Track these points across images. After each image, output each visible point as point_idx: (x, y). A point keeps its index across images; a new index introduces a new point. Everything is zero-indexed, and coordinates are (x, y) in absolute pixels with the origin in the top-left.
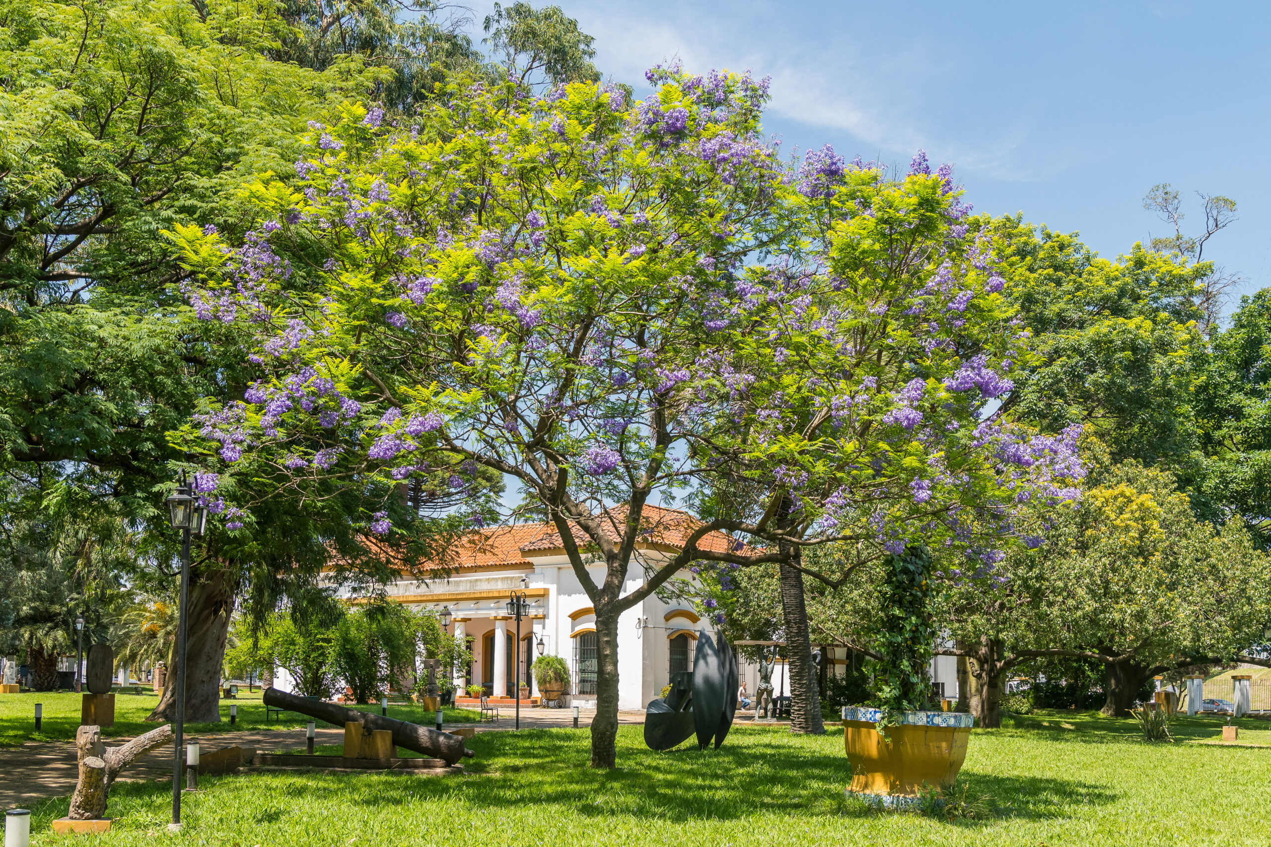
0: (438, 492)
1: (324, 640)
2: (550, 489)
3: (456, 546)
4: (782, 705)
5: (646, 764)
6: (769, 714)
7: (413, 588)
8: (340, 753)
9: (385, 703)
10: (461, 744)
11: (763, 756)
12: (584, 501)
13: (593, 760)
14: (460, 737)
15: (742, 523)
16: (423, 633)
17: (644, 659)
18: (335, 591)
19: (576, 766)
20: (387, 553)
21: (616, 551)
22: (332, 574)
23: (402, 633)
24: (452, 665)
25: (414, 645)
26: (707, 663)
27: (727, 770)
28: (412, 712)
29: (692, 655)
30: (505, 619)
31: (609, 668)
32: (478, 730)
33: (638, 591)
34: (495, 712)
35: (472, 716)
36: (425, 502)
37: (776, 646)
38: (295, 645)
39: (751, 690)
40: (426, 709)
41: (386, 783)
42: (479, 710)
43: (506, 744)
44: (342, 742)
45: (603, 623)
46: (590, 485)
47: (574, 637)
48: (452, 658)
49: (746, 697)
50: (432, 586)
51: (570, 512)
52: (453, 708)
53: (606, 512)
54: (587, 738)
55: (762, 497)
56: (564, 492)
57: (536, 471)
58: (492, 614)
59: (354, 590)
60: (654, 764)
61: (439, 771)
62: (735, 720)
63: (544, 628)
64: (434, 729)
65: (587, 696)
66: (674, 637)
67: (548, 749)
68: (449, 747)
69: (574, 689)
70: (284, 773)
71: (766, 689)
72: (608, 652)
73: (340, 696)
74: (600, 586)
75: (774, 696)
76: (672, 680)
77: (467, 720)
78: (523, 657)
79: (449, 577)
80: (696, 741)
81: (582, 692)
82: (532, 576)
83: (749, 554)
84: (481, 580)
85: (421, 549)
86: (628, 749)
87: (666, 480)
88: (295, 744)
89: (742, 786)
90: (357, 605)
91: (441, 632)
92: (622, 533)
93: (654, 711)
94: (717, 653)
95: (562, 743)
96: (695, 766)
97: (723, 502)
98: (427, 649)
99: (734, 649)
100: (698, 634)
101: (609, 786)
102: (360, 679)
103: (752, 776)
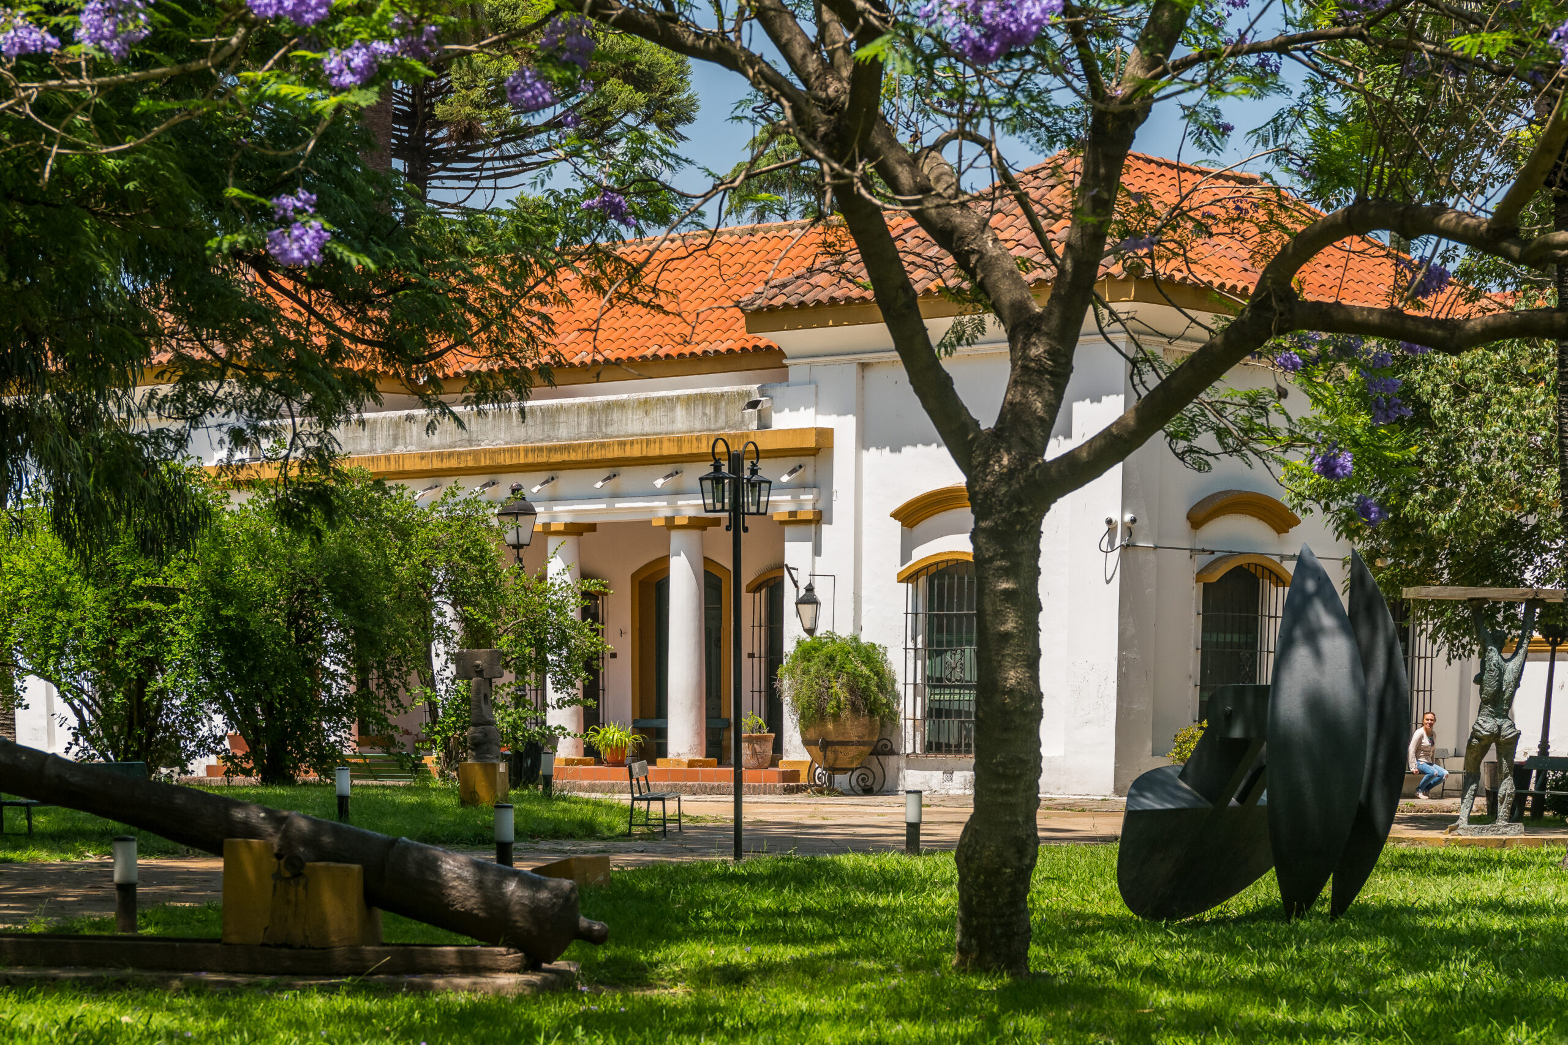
0: (485, 127)
1: (157, 594)
2: (829, 105)
3: (542, 299)
4: (1542, 784)
5: (1122, 960)
6: (1502, 810)
7: (416, 431)
8: (216, 930)
9: (344, 782)
10: (567, 905)
11: (1478, 938)
12: (939, 146)
13: (963, 950)
14: (566, 883)
15: (1442, 208)
16: (451, 568)
17: (1122, 647)
18: (181, 441)
19: (911, 968)
20: (330, 325)
21: (1037, 307)
22: (165, 389)
23: (388, 571)
24: (542, 666)
25: (425, 607)
26: (1317, 654)
27: (1371, 979)
28: (426, 808)
29: (1271, 632)
30: (697, 524)
31: (1013, 676)
32: (622, 861)
33: (1106, 433)
34: (671, 807)
35: (602, 818)
36: (446, 157)
37: (1532, 603)
38: (67, 607)
39: (1449, 739)
40: (468, 798)
41: (349, 1016)
42: (625, 799)
43: (706, 903)
44: (215, 896)
45: (993, 534)
46: (958, 95)
47: (909, 578)
48: (540, 645)
49: (1434, 761)
50: (474, 425)
51: (892, 182)
52: (548, 795)
53: (1008, 181)
54: (946, 883)
55: (1512, 123)
56: (874, 117)
57: (785, 49)
58: (661, 508)
59: (238, 438)
60: (1147, 962)
61: (507, 980)
62: (1397, 830)
63: (817, 551)
64: (489, 857)
65: (950, 759)
66: (1215, 577)
67: (829, 918)
68: (535, 911)
69: (910, 739)
70: (50, 986)
71: (1495, 736)
72: (1010, 626)
73: (212, 760)
74: (987, 421)
75: (1520, 757)
76: (1206, 710)
77: (588, 830)
78: (752, 639)
79: (522, 396)
80: (1276, 894)
81: (933, 747)
82: (778, 391)
83: (1461, 311)
84: (621, 405)
85: (436, 307)
86: (1070, 917)
87: (1198, 72)
88: (86, 902)
89: (1411, 1029)
90: (250, 484)
91: (506, 567)
92: (1060, 250)
93: (1150, 803)
94: (1350, 625)
95: (871, 899)
96: (1270, 968)
97: (1383, 140)
98: (465, 620)
99: (1402, 610)
100: (1290, 567)
101: (1009, 1026)
102: (268, 709)
103: (1444, 996)
